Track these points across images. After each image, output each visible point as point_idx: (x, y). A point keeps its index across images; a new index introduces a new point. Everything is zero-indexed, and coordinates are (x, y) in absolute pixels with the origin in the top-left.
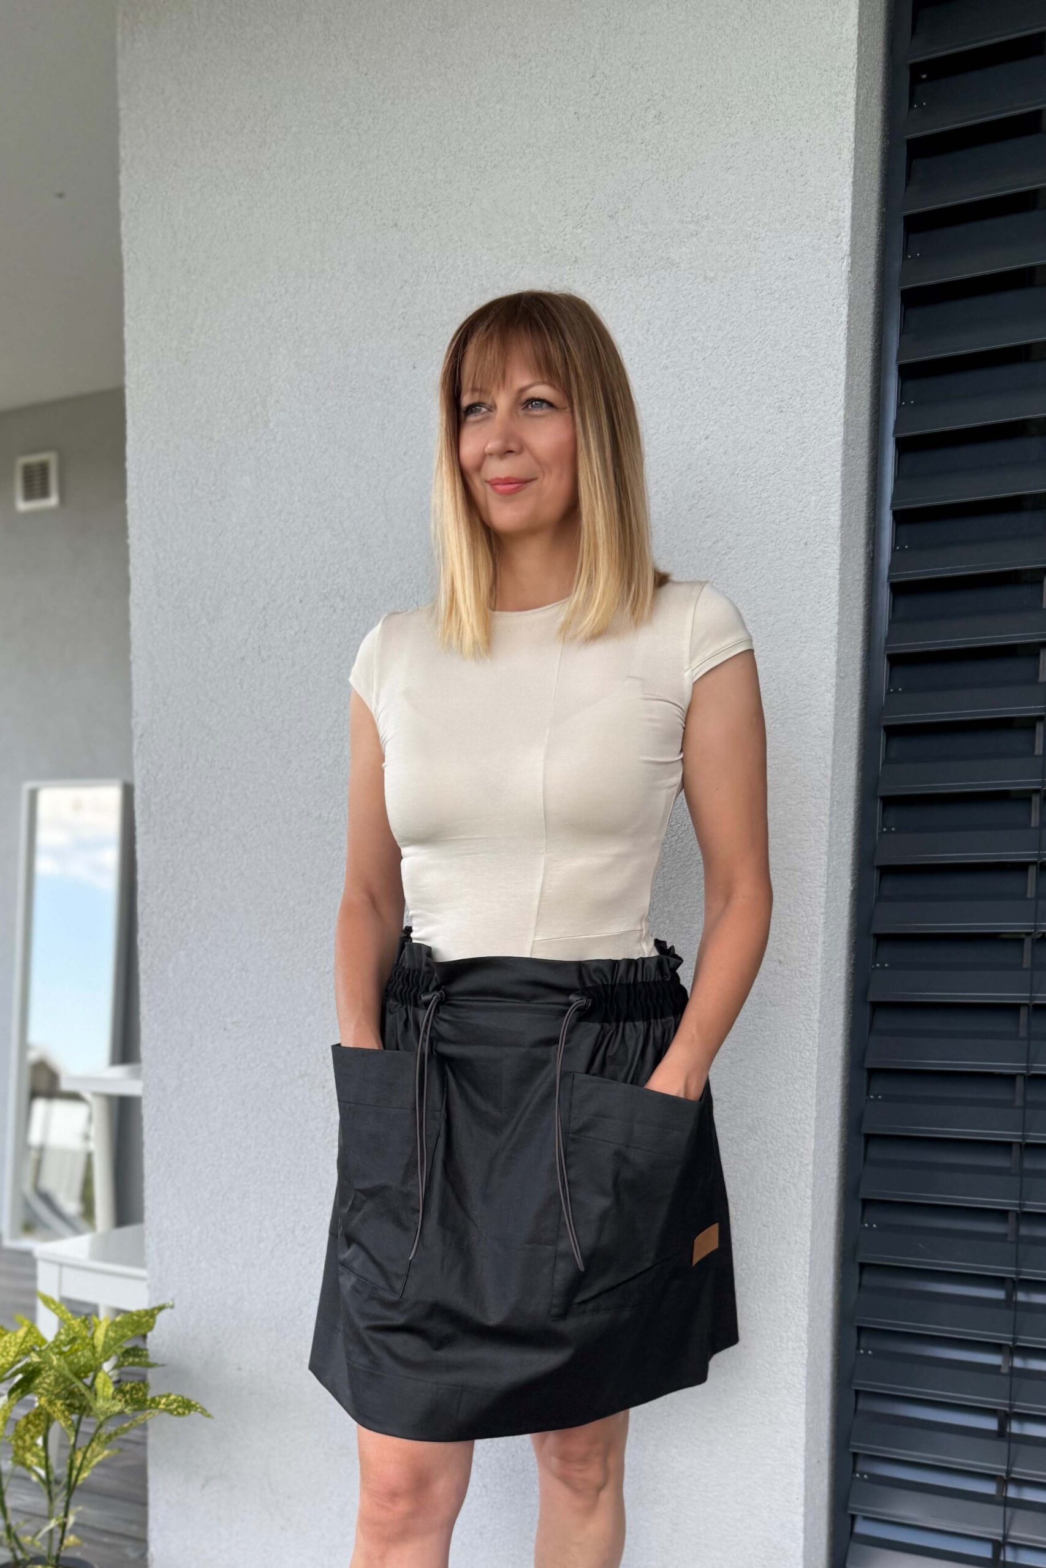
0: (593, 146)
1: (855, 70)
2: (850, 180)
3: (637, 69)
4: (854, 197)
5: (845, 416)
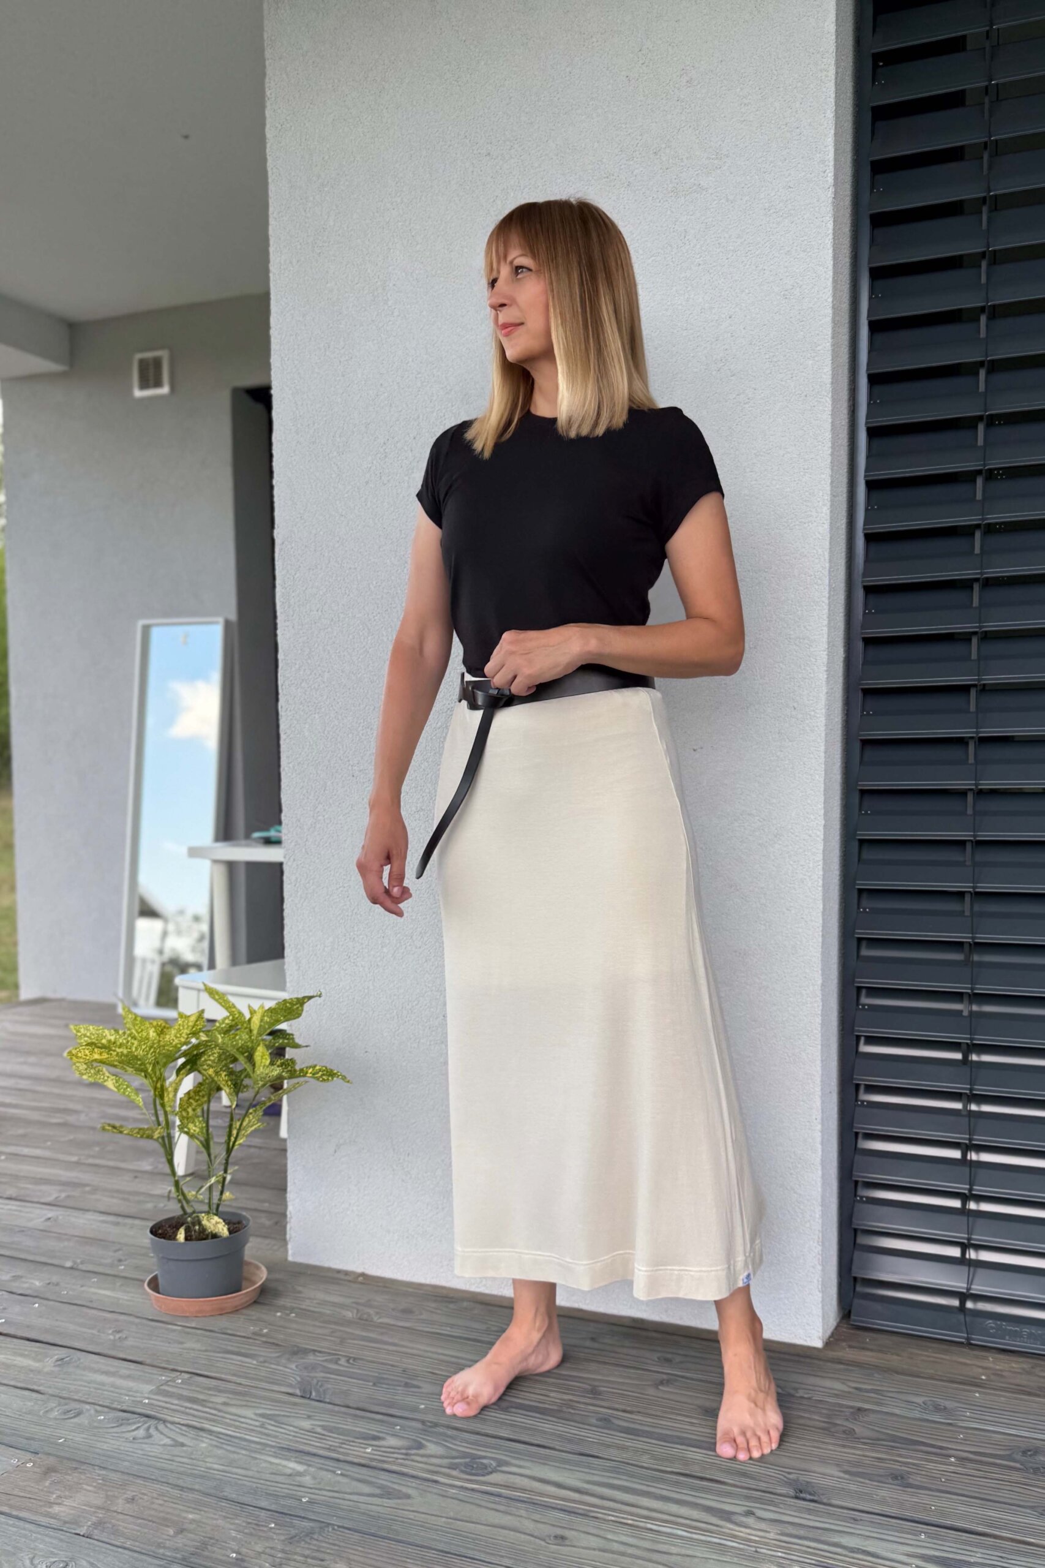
1: (834, 54)
2: (833, 132)
4: (836, 145)
5: (833, 302)
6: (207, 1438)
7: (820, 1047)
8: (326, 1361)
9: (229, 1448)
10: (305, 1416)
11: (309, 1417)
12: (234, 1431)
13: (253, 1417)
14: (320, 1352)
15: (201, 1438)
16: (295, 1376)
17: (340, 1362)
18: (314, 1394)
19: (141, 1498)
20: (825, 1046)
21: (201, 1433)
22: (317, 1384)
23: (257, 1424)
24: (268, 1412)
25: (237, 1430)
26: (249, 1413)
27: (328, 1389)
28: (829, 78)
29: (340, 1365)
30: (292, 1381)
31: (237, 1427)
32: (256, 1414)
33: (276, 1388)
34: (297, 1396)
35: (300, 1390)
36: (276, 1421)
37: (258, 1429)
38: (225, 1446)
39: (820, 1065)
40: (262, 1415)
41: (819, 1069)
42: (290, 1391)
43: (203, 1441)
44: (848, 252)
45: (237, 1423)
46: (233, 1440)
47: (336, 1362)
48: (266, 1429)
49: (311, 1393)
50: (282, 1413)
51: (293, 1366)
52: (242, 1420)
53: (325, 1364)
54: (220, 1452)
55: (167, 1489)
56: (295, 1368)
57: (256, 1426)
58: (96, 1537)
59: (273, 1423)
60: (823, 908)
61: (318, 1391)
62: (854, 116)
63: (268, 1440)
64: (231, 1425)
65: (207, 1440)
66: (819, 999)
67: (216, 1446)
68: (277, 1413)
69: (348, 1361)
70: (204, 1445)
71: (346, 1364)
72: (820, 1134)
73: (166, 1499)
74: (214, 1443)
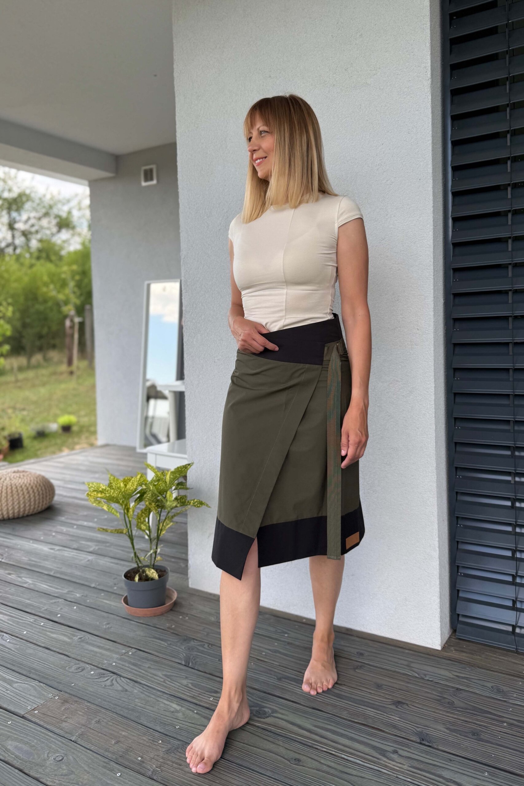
0: (338, 46)
3: (353, 20)
6: (138, 687)
7: (436, 498)
8: (198, 645)
9: (147, 694)
10: (185, 677)
11: (186, 678)
12: (151, 684)
13: (161, 676)
14: (196, 640)
15: (135, 687)
16: (183, 653)
17: (204, 646)
18: (190, 664)
19: (102, 721)
20: (439, 497)
21: (136, 684)
22: (193, 658)
23: (162, 680)
24: (169, 674)
25: (152, 683)
26: (160, 674)
27: (197, 662)
28: (427, 28)
29: (205, 648)
30: (181, 656)
31: (152, 682)
32: (163, 675)
33: (173, 659)
34: (183, 665)
35: (184, 661)
36: (171, 679)
37: (162, 683)
38: (145, 693)
39: (437, 507)
40: (165, 675)
41: (436, 509)
42: (180, 662)
43: (136, 689)
44: (440, 108)
45: (153, 679)
46: (149, 689)
47: (203, 646)
48: (166, 683)
49: (189, 664)
50: (174, 675)
51: (183, 648)
52: (156, 677)
53: (198, 647)
54: (143, 696)
55: (115, 716)
56: (184, 649)
57: (161, 682)
58: (79, 743)
59: (169, 680)
60: (436, 428)
61: (192, 663)
62: (441, 44)
63: (166, 690)
64: (149, 680)
65: (137, 689)
66: (435, 474)
67: (141, 692)
68: (172, 674)
69: (208, 646)
70: (136, 691)
71: (208, 648)
72: (437, 542)
73: (114, 722)
74: (141, 690)
